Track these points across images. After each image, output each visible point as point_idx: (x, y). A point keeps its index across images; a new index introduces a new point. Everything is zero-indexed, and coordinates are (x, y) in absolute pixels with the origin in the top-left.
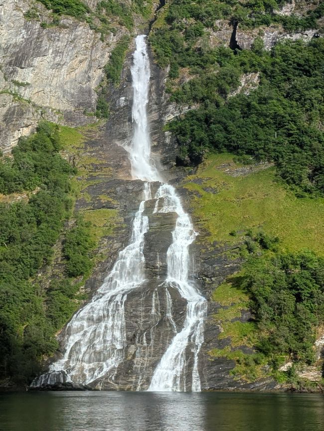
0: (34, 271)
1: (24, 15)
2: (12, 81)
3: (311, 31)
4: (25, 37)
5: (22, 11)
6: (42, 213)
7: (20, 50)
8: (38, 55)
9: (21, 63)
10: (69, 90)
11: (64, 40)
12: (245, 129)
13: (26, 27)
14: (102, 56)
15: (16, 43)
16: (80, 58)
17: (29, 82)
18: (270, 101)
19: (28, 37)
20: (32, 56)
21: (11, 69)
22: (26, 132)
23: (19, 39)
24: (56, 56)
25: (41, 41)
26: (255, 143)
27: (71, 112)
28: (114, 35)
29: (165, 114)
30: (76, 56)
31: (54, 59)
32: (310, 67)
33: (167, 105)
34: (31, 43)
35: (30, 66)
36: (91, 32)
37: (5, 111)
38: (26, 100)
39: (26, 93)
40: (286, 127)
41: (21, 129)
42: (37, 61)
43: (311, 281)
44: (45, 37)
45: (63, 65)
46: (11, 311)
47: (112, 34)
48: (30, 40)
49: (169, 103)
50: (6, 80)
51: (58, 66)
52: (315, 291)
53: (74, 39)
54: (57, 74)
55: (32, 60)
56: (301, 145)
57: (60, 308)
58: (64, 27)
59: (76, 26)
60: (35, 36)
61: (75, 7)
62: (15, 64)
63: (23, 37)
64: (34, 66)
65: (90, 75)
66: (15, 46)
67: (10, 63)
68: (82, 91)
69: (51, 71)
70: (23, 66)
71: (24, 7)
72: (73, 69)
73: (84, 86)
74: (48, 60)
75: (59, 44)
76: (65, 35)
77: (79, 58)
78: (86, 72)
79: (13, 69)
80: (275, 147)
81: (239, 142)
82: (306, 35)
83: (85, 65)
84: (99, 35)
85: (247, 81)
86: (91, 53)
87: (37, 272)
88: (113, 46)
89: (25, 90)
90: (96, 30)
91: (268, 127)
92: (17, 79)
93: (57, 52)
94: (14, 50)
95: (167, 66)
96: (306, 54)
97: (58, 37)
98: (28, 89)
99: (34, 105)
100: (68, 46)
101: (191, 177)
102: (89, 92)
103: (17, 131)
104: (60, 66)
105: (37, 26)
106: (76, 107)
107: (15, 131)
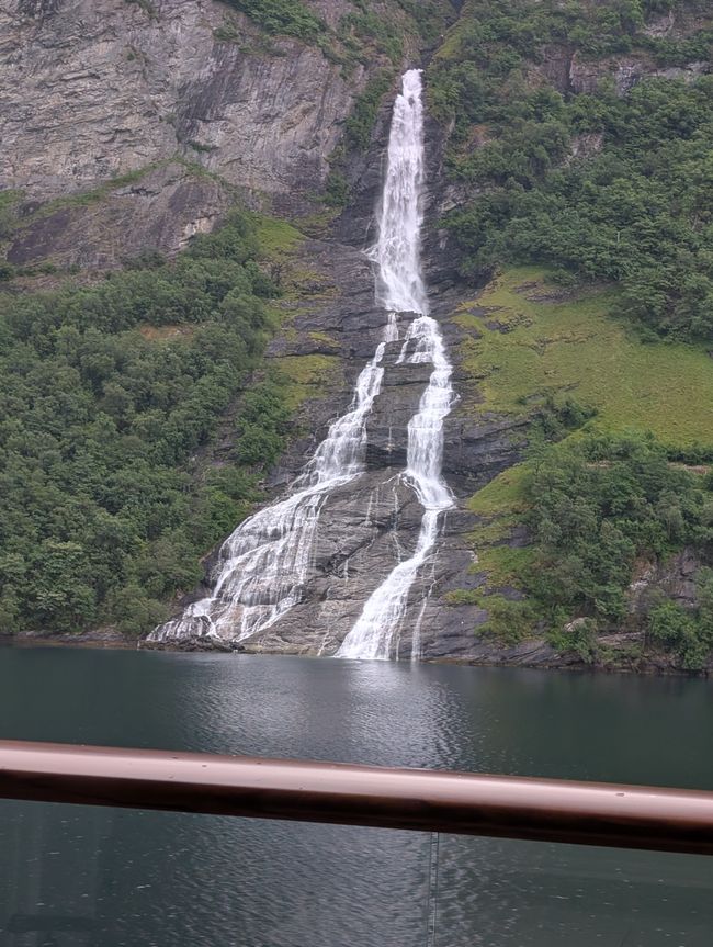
0: (182, 452)
1: (214, 34)
2: (189, 142)
3: (697, 64)
4: (214, 69)
5: (211, 28)
6: (207, 359)
7: (205, 90)
8: (233, 101)
9: (205, 113)
10: (282, 159)
11: (277, 75)
12: (567, 226)
13: (216, 54)
14: (342, 104)
15: (199, 80)
16: (304, 105)
17: (218, 145)
18: (615, 180)
19: (218, 70)
20: (223, 101)
21: (189, 123)
22: (203, 226)
23: (205, 73)
24: (263, 101)
25: (240, 77)
26: (581, 249)
27: (284, 195)
28: (365, 69)
29: (441, 200)
30: (297, 103)
31: (260, 107)
32: (689, 123)
33: (446, 185)
34: (223, 79)
35: (219, 118)
36: (325, 63)
37: (173, 192)
38: (210, 175)
39: (211, 163)
40: (636, 223)
41: (197, 221)
42: (230, 111)
43: (631, 482)
44: (247, 71)
45: (274, 117)
46: (132, 517)
47: (362, 67)
48: (222, 75)
49: (448, 183)
50: (179, 140)
51: (267, 119)
52: (635, 498)
53: (295, 74)
54: (264, 131)
55: (223, 109)
56: (658, 254)
57: (214, 514)
58: (279, 54)
59: (299, 52)
60: (231, 68)
61: (300, 21)
62: (196, 116)
63: (211, 70)
64: (226, 119)
65: (320, 134)
66: (198, 84)
67: (187, 114)
68: (304, 161)
69: (254, 128)
70: (208, 117)
71: (215, 20)
72: (292, 125)
73: (309, 153)
74: (249, 108)
75: (270, 83)
76: (279, 68)
77: (302, 106)
78: (313, 130)
79: (192, 122)
80: (614, 257)
81: (554, 248)
82: (690, 69)
83: (311, 119)
84: (339, 69)
85: (581, 148)
86: (323, 98)
87: (188, 455)
88: (361, 88)
89: (210, 157)
90: (334, 61)
91: (607, 223)
92: (197, 139)
93: (264, 96)
94: (194, 91)
95: (450, 122)
96: (684, 101)
97: (269, 70)
98: (215, 157)
99: (223, 183)
100: (283, 85)
101: (468, 305)
102: (316, 163)
103: (189, 225)
104: (269, 119)
105: (234, 53)
106: (293, 187)
107: (186, 223)
